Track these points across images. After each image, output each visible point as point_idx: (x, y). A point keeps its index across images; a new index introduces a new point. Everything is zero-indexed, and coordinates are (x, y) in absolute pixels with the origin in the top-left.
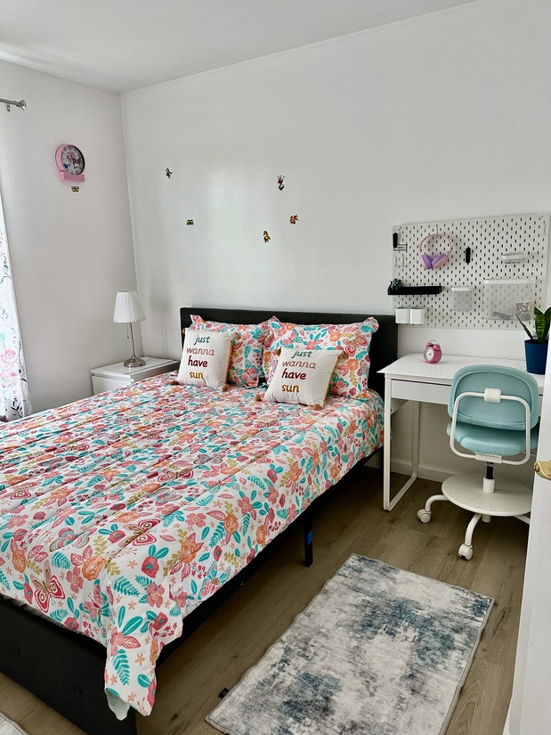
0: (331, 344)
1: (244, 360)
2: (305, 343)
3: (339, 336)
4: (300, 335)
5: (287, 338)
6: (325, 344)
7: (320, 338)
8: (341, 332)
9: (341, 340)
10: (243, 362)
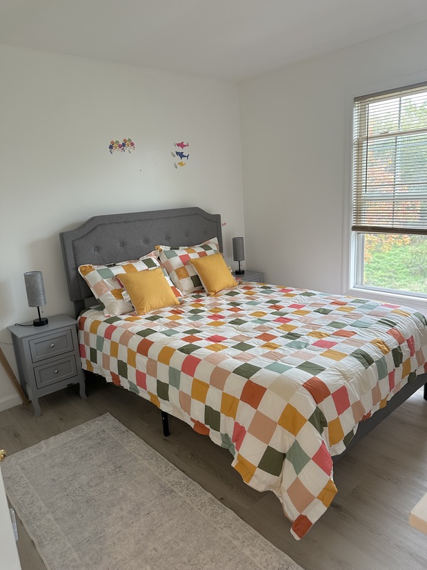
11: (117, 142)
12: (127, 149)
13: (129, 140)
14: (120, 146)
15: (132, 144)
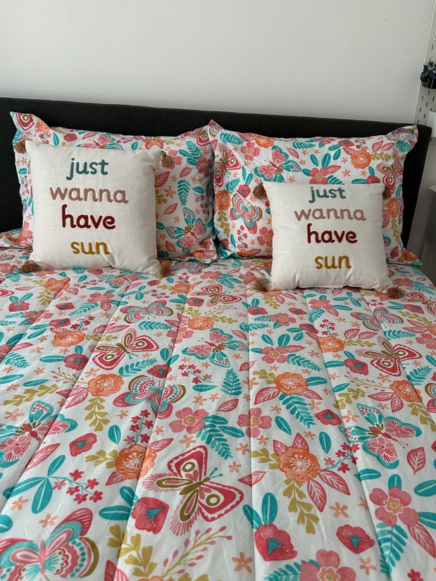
0: (357, 173)
1: (180, 208)
2: (306, 172)
3: (369, 157)
4: (291, 158)
5: (266, 164)
6: (347, 173)
7: (332, 162)
8: (370, 151)
9: (374, 164)
10: (179, 212)
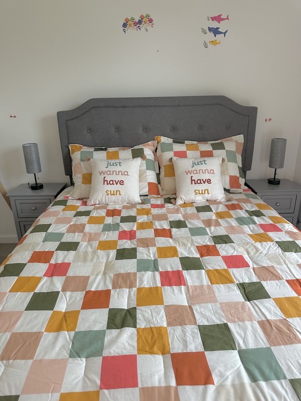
11: (133, 19)
12: (143, 26)
13: (148, 16)
14: (135, 24)
15: (151, 21)
